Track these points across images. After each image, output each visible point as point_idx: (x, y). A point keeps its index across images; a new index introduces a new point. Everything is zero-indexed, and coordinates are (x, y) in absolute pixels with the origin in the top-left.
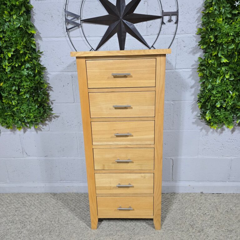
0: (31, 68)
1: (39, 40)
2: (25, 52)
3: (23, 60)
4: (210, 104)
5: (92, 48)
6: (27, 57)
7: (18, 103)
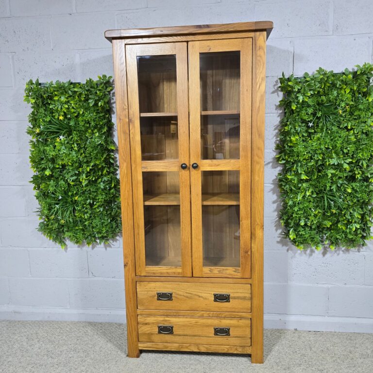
0: (107, 181)
2: (103, 166)
3: (100, 174)
4: (293, 221)
7: (90, 217)
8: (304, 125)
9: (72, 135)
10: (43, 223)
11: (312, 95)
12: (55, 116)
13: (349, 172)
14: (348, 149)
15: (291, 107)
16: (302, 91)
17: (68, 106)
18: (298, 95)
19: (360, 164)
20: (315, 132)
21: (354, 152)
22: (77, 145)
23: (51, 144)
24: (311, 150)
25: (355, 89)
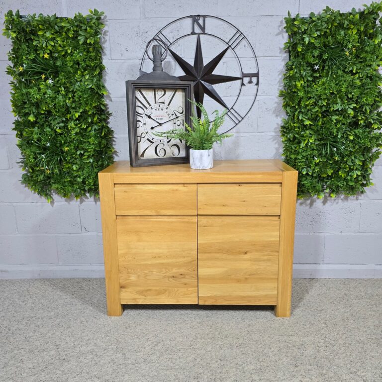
0: (97, 130)
6: (96, 119)
7: (79, 169)
8: (309, 68)
9: (58, 77)
10: (26, 174)
11: (318, 35)
12: (39, 54)
13: (353, 118)
14: (353, 93)
15: (296, 48)
16: (309, 32)
17: (54, 43)
18: (304, 36)
19: (364, 110)
20: (320, 76)
21: (358, 97)
22: (65, 88)
23: (35, 85)
24: (316, 95)
25: (362, 29)
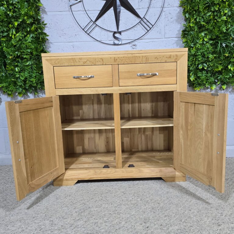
1: (44, 14)
2: (31, 22)
3: (29, 30)
5: (92, 20)
6: (33, 28)
22: (7, 3)
